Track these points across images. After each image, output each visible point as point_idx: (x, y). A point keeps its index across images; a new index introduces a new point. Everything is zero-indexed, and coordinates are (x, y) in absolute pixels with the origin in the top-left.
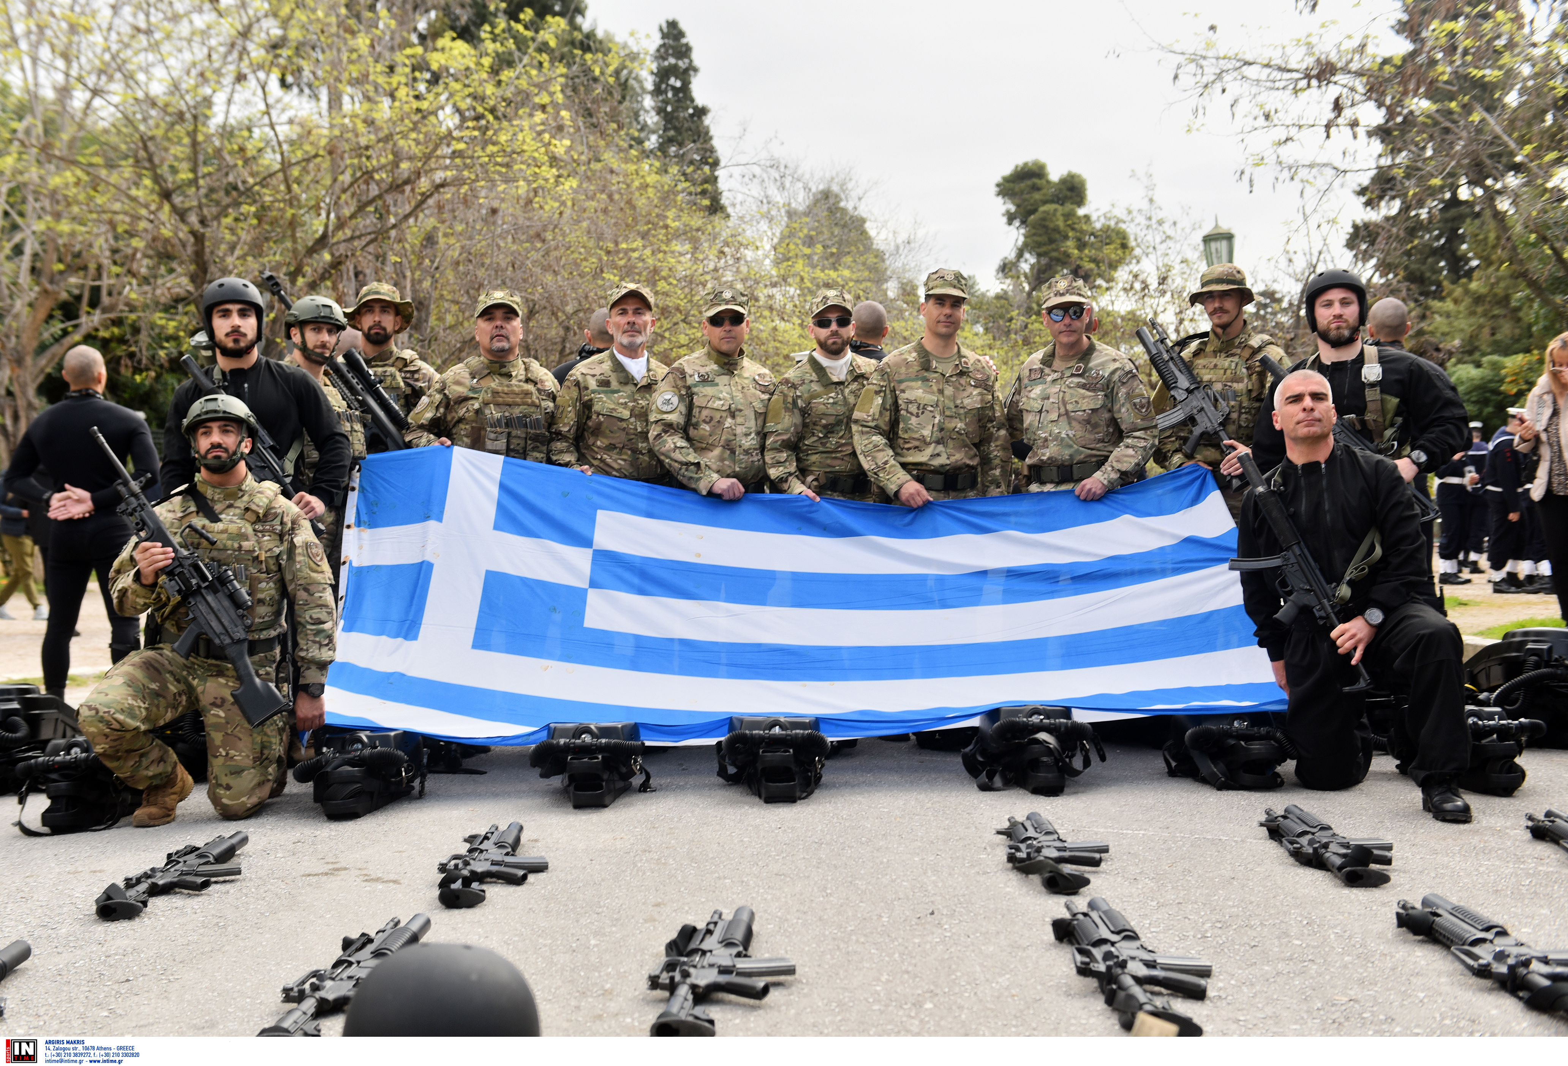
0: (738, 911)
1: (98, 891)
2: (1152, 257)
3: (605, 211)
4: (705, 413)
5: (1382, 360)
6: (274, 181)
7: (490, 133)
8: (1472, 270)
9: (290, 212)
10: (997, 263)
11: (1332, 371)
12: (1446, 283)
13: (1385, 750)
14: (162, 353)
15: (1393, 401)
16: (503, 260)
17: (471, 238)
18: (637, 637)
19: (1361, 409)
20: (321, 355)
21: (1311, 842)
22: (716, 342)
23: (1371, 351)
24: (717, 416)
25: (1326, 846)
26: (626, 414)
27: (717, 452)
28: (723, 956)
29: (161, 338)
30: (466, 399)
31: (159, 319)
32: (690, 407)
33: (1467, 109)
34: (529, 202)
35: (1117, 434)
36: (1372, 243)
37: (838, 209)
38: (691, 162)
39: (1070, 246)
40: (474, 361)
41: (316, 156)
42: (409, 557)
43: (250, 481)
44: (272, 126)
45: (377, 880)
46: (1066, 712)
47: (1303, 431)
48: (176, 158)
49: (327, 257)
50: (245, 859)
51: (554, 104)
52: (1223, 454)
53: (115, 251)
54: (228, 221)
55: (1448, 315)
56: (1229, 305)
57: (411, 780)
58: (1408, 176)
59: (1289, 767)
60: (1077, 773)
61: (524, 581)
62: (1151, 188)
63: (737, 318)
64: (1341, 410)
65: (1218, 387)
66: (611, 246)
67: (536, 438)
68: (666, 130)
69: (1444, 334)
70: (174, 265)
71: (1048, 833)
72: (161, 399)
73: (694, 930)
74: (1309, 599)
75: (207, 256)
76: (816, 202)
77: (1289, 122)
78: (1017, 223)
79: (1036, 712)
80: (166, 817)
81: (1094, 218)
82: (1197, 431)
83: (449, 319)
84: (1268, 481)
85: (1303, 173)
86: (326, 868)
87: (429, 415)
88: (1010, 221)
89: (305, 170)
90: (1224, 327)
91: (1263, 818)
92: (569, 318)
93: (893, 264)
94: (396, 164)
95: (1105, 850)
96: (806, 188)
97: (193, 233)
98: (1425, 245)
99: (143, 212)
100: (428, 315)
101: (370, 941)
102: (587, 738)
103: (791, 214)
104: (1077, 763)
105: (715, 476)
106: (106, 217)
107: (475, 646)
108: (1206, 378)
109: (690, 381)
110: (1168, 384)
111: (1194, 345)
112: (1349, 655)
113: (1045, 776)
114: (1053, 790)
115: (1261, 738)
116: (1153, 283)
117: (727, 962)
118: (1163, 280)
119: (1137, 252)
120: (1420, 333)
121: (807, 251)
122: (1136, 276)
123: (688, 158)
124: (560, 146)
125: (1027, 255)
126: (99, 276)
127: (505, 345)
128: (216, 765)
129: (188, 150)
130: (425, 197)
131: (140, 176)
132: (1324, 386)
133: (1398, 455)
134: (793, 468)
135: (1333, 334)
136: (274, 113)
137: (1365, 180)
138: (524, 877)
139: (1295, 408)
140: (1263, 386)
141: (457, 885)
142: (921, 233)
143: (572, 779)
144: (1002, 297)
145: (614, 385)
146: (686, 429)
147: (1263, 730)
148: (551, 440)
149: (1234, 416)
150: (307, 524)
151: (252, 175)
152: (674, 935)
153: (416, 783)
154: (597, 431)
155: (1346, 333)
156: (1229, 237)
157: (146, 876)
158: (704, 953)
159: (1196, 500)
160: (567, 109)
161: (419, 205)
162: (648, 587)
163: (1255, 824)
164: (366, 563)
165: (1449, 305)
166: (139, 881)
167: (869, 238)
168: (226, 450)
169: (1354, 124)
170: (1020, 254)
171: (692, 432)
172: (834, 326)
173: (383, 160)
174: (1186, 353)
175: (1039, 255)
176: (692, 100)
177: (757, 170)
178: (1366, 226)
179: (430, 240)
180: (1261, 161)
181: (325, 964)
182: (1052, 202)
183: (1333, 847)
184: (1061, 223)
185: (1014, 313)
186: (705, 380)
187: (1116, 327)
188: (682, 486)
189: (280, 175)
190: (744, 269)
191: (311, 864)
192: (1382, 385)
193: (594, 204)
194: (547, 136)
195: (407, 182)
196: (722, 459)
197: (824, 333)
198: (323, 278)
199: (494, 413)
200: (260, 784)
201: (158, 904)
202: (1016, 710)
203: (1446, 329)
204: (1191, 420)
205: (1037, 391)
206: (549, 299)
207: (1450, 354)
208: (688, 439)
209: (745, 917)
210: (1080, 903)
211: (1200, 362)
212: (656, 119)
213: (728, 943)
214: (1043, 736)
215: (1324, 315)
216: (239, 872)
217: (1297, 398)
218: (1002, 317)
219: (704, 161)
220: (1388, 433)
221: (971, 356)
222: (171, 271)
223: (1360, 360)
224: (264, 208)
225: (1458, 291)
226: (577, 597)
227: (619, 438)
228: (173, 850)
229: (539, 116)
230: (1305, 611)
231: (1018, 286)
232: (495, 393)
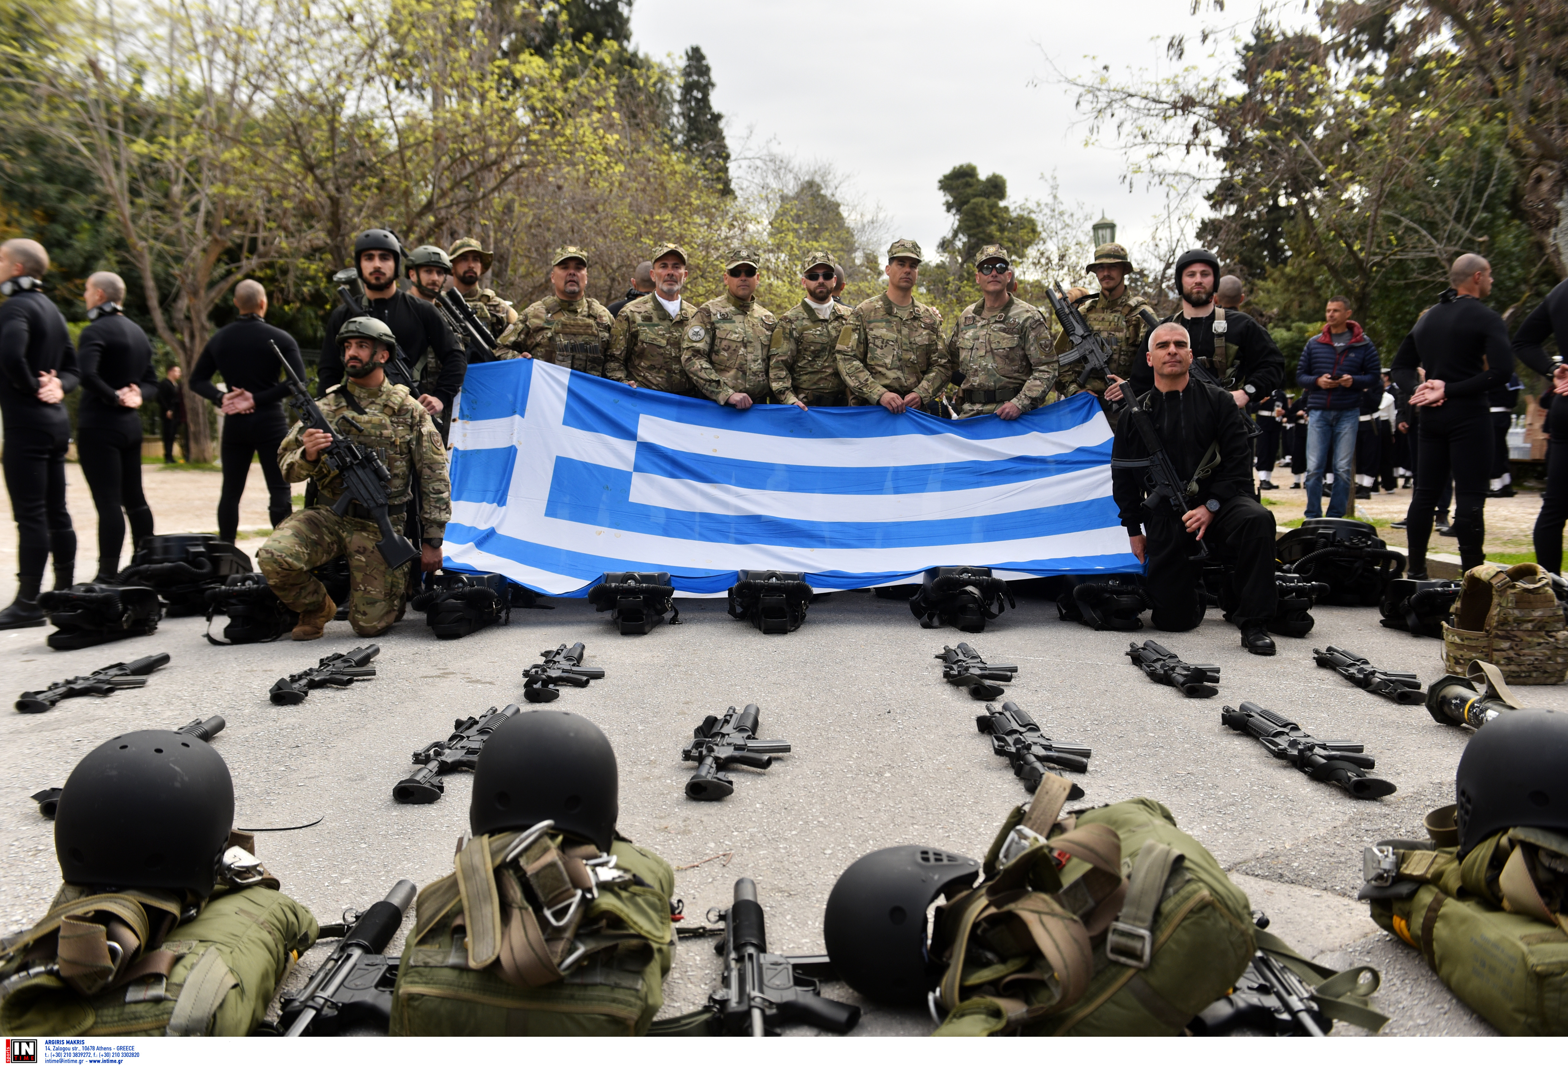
0: (747, 707)
1: (271, 683)
2: (1055, 240)
3: (644, 190)
4: (724, 343)
5: (1227, 318)
6: (392, 160)
7: (558, 127)
8: (1287, 258)
9: (404, 184)
10: (937, 241)
11: (1191, 325)
12: (1268, 267)
13: (1215, 605)
14: (305, 289)
15: (1234, 348)
16: (565, 226)
17: (540, 208)
18: (668, 511)
19: (1210, 353)
20: (433, 291)
21: (1162, 667)
22: (734, 288)
23: (1220, 311)
24: (734, 346)
25: (1173, 669)
26: (664, 342)
27: (732, 372)
28: (738, 738)
29: (304, 277)
30: (542, 329)
31: (302, 263)
32: (713, 338)
33: (1288, 137)
34: (587, 182)
35: (1029, 369)
36: (1215, 236)
37: (820, 195)
38: (710, 155)
39: (993, 229)
40: (550, 299)
41: (426, 141)
42: (501, 443)
43: (387, 384)
44: (392, 118)
45: (478, 681)
46: (988, 571)
47: (1167, 370)
48: (317, 140)
49: (432, 219)
50: (379, 663)
51: (607, 107)
52: (1107, 385)
53: (268, 211)
54: (355, 189)
55: (1268, 291)
56: (1115, 274)
57: (499, 611)
58: (1244, 185)
59: (1147, 615)
60: (994, 616)
61: (585, 465)
62: (1055, 187)
63: (750, 271)
64: (1196, 353)
65: (1104, 335)
66: (648, 217)
67: (594, 360)
68: (689, 130)
69: (1265, 306)
70: (314, 223)
71: (974, 657)
72: (301, 325)
73: (716, 719)
74: (1168, 491)
75: (341, 217)
76: (802, 189)
77: (1160, 140)
78: (954, 211)
79: (965, 570)
80: (314, 634)
81: (1011, 208)
82: (1088, 367)
83: (522, 270)
84: (1141, 403)
85: (1169, 179)
86: (439, 672)
87: (512, 339)
88: (948, 210)
89: (417, 153)
90: (1111, 290)
91: (1129, 649)
92: (614, 271)
93: (860, 239)
94: (484, 150)
95: (1015, 670)
96: (796, 178)
97: (331, 198)
98: (1254, 238)
99: (292, 181)
100: (507, 265)
101: (476, 722)
102: (632, 583)
103: (783, 198)
104: (994, 609)
105: (731, 391)
106: (264, 184)
107: (547, 514)
108: (1096, 328)
109: (713, 319)
110: (1068, 331)
111: (1088, 302)
112: (1194, 533)
113: (970, 618)
114: (976, 628)
115: (1128, 593)
116: (1055, 260)
117: (741, 742)
118: (1062, 257)
119: (1044, 235)
120: (1248, 303)
121: (796, 226)
122: (1042, 254)
123: (706, 152)
124: (612, 139)
125: (960, 236)
126: (256, 230)
127: (576, 288)
128: (357, 597)
129: (327, 134)
130: (508, 175)
131: (290, 153)
132: (1184, 336)
133: (1235, 388)
134: (788, 384)
135: (1194, 296)
136: (393, 106)
137: (1212, 187)
138: (587, 682)
139: (1162, 353)
140: (1137, 334)
141: (538, 686)
142: (881, 216)
143: (620, 613)
144: (941, 266)
145: (655, 320)
146: (710, 354)
147: (1130, 588)
148: (606, 361)
149: (1116, 357)
150: (429, 418)
151: (376, 155)
152: (700, 723)
153: (503, 614)
154: (642, 355)
155: (1204, 296)
156: (1112, 227)
157: (306, 674)
158: (723, 735)
159: (1087, 418)
160: (618, 111)
161: (503, 181)
162: (677, 473)
163: (1123, 654)
164: (470, 447)
165: (1269, 284)
166: (300, 677)
167: (842, 218)
168: (361, 361)
169: (1207, 144)
170: (955, 235)
171: (714, 357)
172: (821, 280)
173: (476, 146)
174: (1081, 309)
175: (969, 236)
176: (710, 108)
177: (759, 163)
178: (1213, 222)
179: (508, 208)
180: (1138, 170)
181: (444, 738)
182: (980, 196)
183: (1178, 670)
184: (986, 212)
185: (951, 278)
186: (725, 318)
187: (1026, 291)
188: (705, 398)
189: (397, 156)
190: (747, 238)
191: (426, 669)
192: (1226, 336)
193: (635, 184)
194: (601, 132)
195: (495, 163)
196: (736, 378)
197: (813, 284)
198: (429, 235)
199: (562, 340)
200: (388, 613)
201: (315, 695)
202: (950, 570)
203: (1266, 302)
204: (1084, 359)
205: (970, 333)
206: (600, 256)
207: (1270, 319)
208: (711, 362)
209: (753, 711)
210: (997, 706)
211: (1092, 316)
212: (682, 121)
213: (740, 729)
214: (970, 588)
215: (1188, 282)
216: (374, 673)
217: (1164, 345)
218: (941, 281)
219: (719, 155)
220: (1230, 371)
221: (922, 306)
222: (311, 227)
223: (1212, 317)
224: (384, 180)
225: (1276, 274)
226: (623, 479)
227: (658, 361)
228: (324, 656)
229: (596, 116)
230: (1164, 500)
231: (953, 259)
232: (564, 325)
